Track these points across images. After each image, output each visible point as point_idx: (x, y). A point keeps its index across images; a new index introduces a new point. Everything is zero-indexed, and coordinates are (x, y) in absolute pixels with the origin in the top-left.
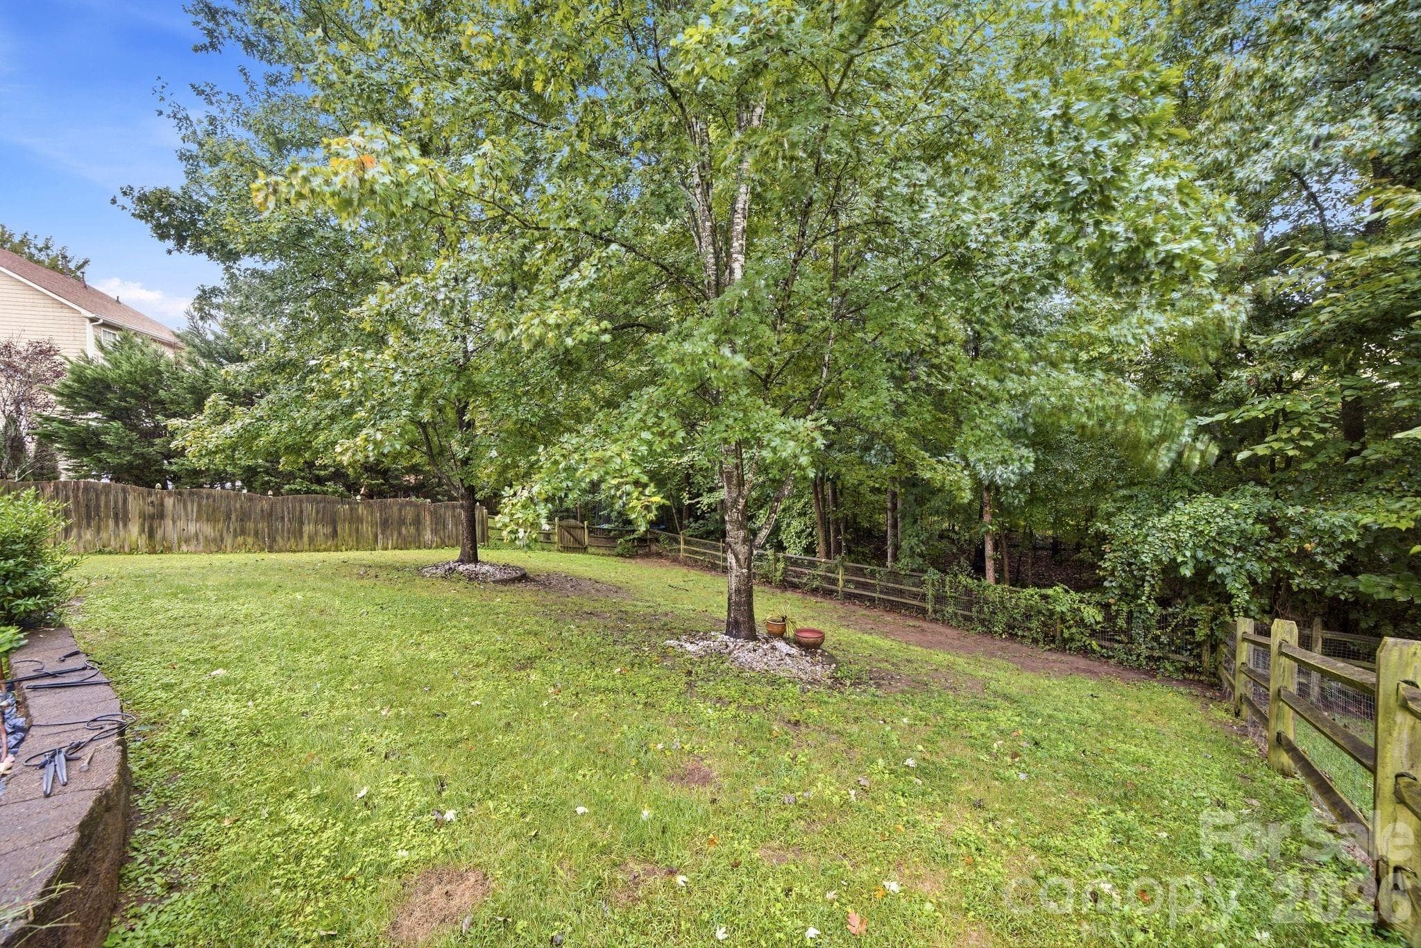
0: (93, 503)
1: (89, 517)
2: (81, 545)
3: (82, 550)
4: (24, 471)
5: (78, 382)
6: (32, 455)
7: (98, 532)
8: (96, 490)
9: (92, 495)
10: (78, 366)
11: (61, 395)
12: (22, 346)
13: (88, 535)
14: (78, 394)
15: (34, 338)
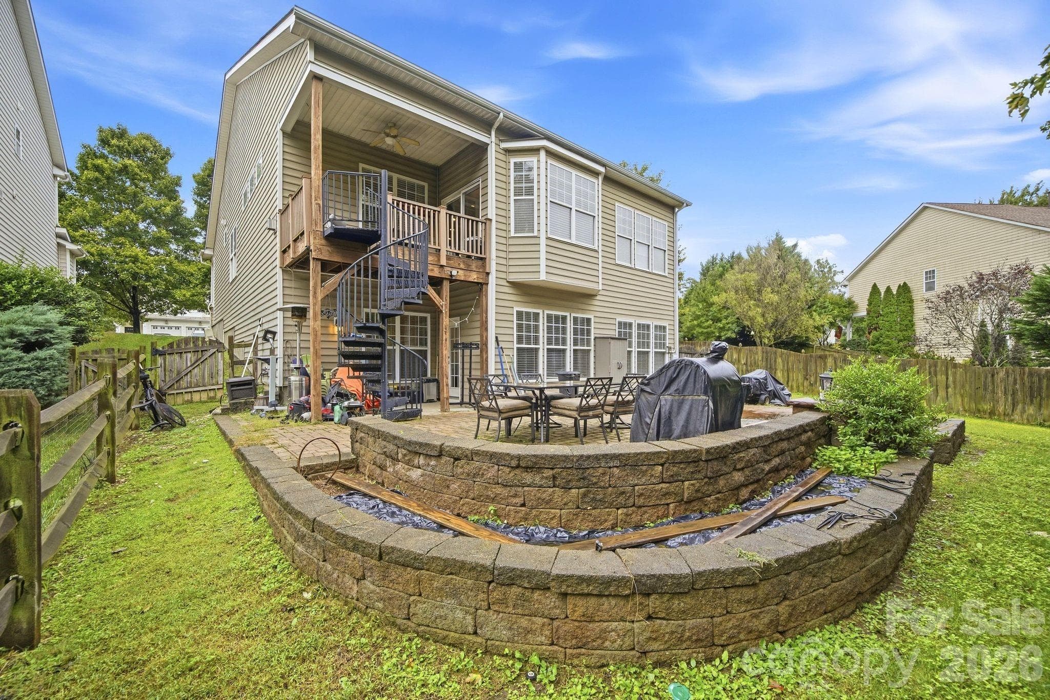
0: (1036, 385)
1: (1032, 397)
2: (1025, 417)
3: (1025, 421)
4: (1003, 361)
5: (1040, 290)
6: (1010, 347)
7: (1040, 409)
8: (1039, 375)
9: (1036, 379)
10: (1041, 277)
11: (1027, 302)
12: (1005, 270)
13: (1031, 410)
14: (1040, 300)
15: (1014, 263)
